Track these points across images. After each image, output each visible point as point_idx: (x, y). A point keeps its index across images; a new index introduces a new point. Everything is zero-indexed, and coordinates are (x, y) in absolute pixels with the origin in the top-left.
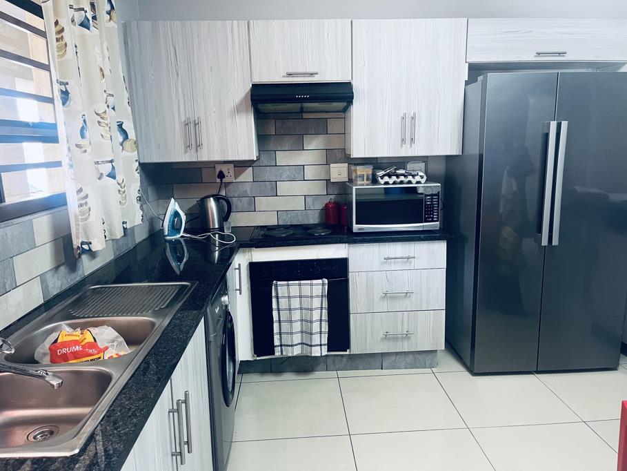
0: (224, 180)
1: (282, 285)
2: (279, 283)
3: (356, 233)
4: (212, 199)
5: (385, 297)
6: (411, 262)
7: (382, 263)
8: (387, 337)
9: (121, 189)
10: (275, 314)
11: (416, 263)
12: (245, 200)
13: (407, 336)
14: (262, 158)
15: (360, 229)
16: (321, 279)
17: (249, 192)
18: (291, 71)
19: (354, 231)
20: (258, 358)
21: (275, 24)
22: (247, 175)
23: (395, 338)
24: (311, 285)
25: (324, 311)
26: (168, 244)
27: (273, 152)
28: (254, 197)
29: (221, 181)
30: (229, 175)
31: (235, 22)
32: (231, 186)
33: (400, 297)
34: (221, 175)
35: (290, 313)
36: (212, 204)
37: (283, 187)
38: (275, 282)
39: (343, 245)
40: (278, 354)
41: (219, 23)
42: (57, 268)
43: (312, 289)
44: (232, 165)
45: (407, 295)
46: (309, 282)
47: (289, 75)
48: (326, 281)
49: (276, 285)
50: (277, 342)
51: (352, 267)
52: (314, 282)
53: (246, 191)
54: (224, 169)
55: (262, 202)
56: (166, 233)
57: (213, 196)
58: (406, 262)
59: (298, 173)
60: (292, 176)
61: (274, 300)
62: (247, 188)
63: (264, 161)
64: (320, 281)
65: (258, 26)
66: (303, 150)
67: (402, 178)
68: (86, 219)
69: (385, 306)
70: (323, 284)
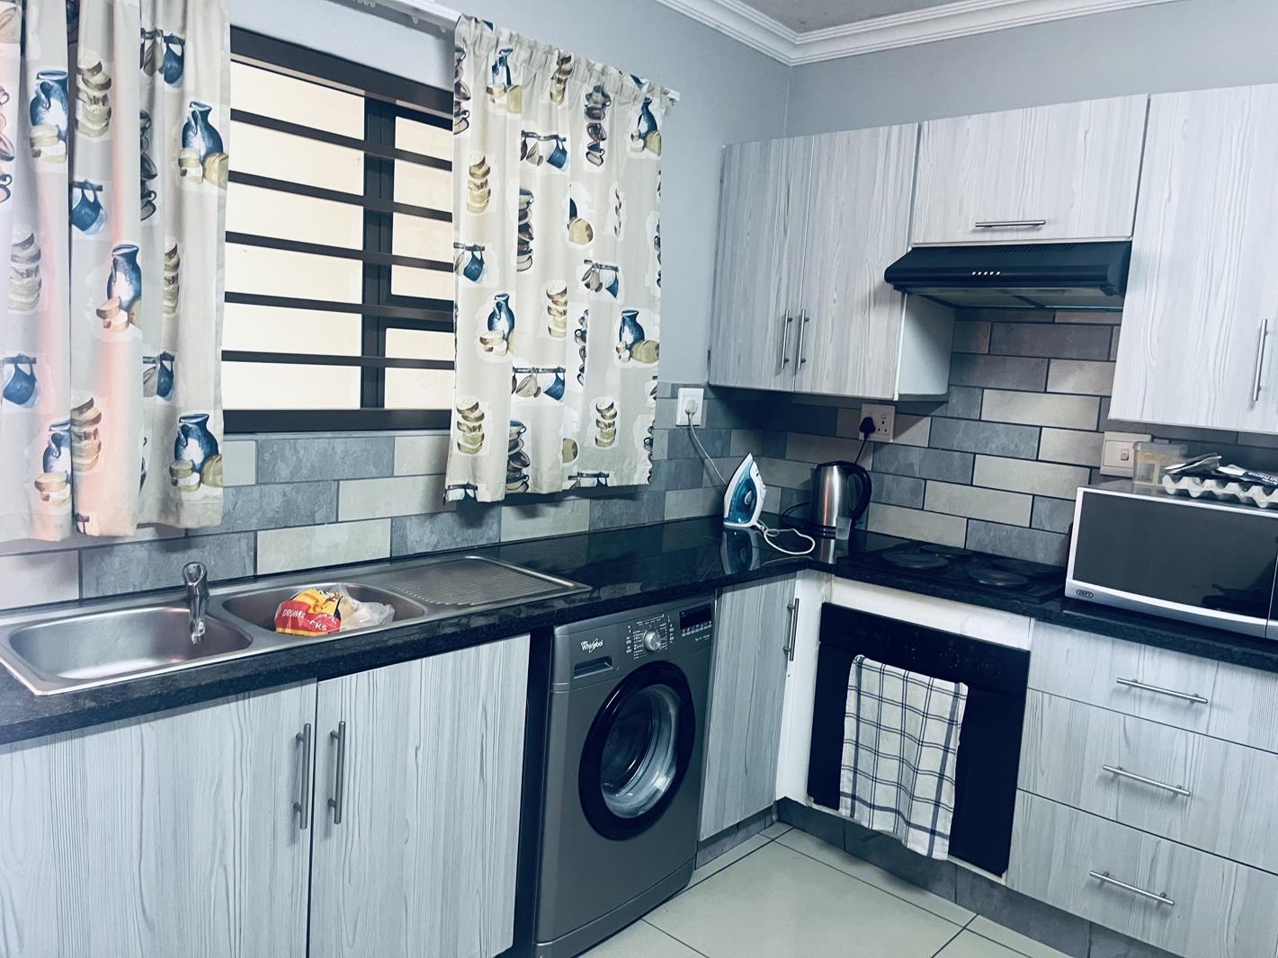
0: (874, 437)
1: (870, 668)
2: (867, 661)
3: (1069, 599)
4: (835, 467)
5: (1113, 780)
6: (1198, 713)
7: (1116, 692)
8: (1101, 886)
9: (601, 419)
10: (849, 724)
11: (1215, 721)
12: (907, 483)
13: (1161, 908)
14: (953, 400)
15: (1082, 592)
16: (957, 682)
17: (916, 468)
18: (990, 219)
19: (1069, 592)
20: (815, 807)
21: (972, 123)
22: (919, 433)
23: (1126, 899)
24: (930, 687)
25: (949, 755)
26: (725, 534)
27: (978, 391)
28: (925, 480)
29: (866, 437)
30: (883, 428)
31: (895, 128)
32: (886, 449)
33: (1154, 796)
34: (868, 426)
35: (878, 735)
36: (834, 479)
37: (987, 469)
38: (859, 657)
39: (1025, 620)
40: (844, 812)
41: (866, 132)
42: (432, 515)
43: (928, 698)
44: (893, 409)
45: (1175, 797)
46: (926, 679)
47: (988, 227)
48: (964, 689)
49: (860, 665)
50: (845, 786)
51: (1036, 676)
52: (938, 682)
53: (912, 465)
54: (876, 414)
55: (939, 494)
56: (726, 515)
57: (837, 463)
58: (1188, 709)
59: (1027, 443)
60: (1012, 447)
61: (851, 697)
62: (915, 458)
63: (957, 405)
64: (951, 686)
65: (937, 130)
66: (1046, 392)
67: (1233, 488)
68: (477, 451)
69: (1109, 802)
70: (956, 695)
